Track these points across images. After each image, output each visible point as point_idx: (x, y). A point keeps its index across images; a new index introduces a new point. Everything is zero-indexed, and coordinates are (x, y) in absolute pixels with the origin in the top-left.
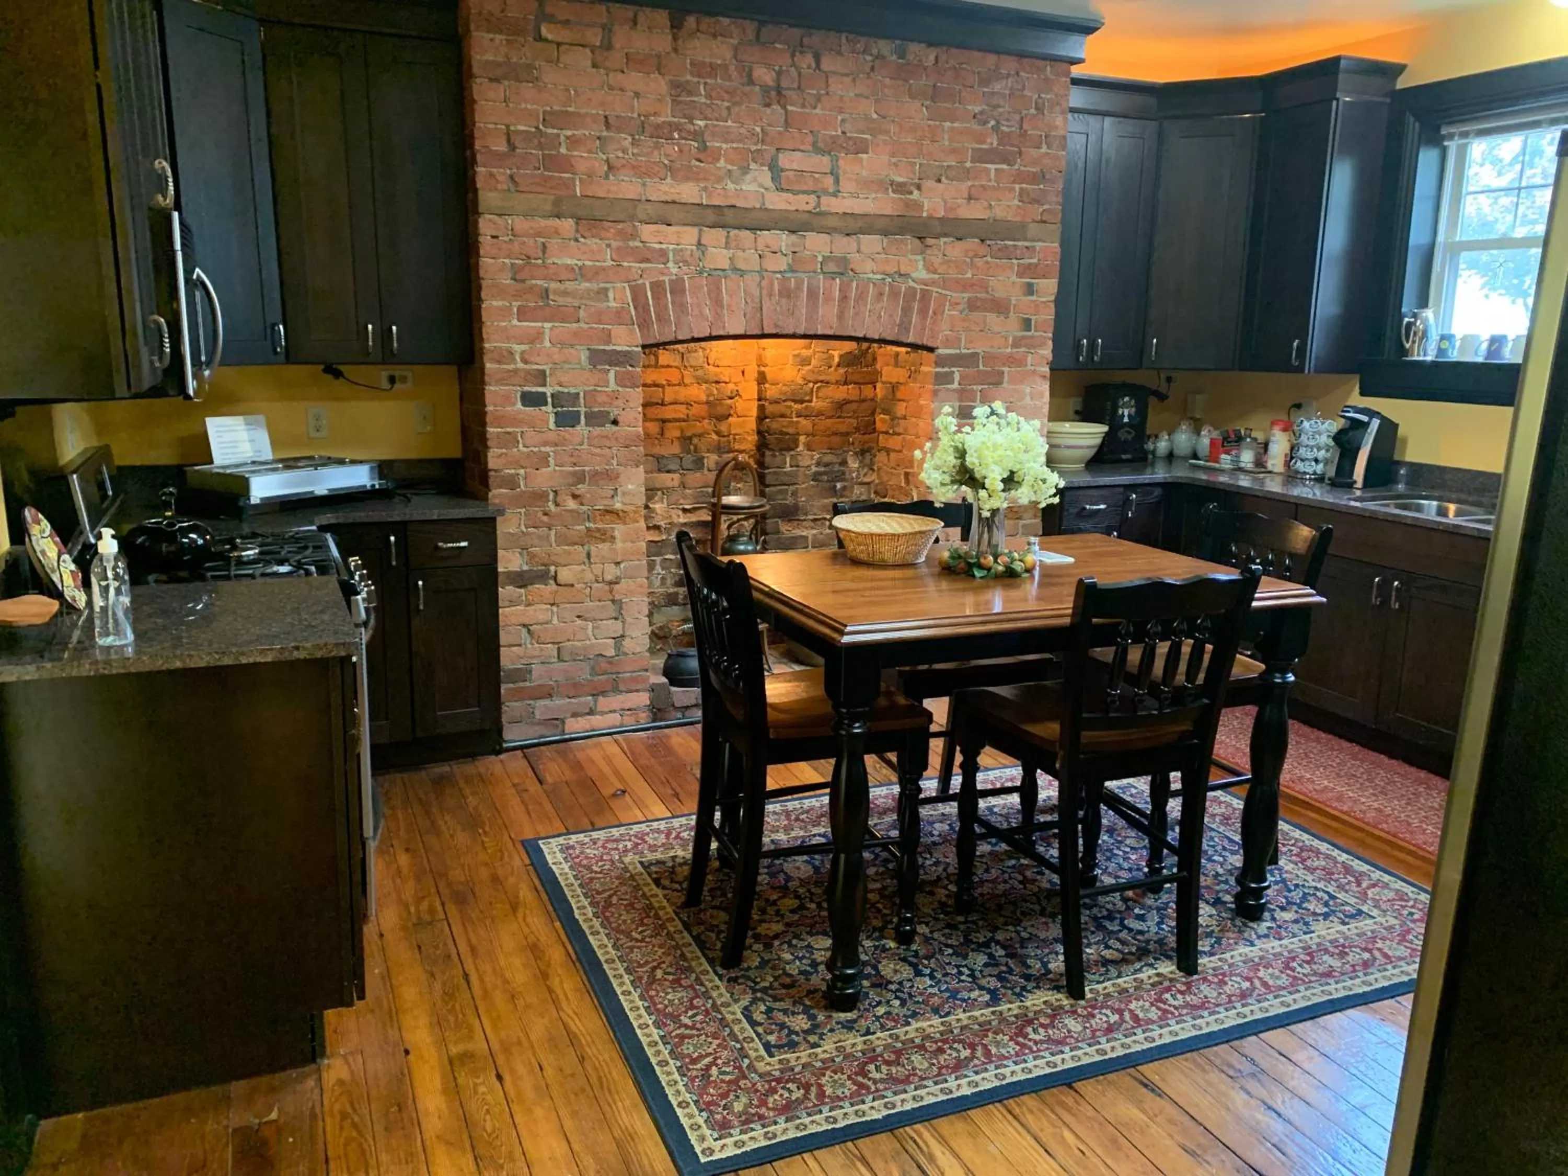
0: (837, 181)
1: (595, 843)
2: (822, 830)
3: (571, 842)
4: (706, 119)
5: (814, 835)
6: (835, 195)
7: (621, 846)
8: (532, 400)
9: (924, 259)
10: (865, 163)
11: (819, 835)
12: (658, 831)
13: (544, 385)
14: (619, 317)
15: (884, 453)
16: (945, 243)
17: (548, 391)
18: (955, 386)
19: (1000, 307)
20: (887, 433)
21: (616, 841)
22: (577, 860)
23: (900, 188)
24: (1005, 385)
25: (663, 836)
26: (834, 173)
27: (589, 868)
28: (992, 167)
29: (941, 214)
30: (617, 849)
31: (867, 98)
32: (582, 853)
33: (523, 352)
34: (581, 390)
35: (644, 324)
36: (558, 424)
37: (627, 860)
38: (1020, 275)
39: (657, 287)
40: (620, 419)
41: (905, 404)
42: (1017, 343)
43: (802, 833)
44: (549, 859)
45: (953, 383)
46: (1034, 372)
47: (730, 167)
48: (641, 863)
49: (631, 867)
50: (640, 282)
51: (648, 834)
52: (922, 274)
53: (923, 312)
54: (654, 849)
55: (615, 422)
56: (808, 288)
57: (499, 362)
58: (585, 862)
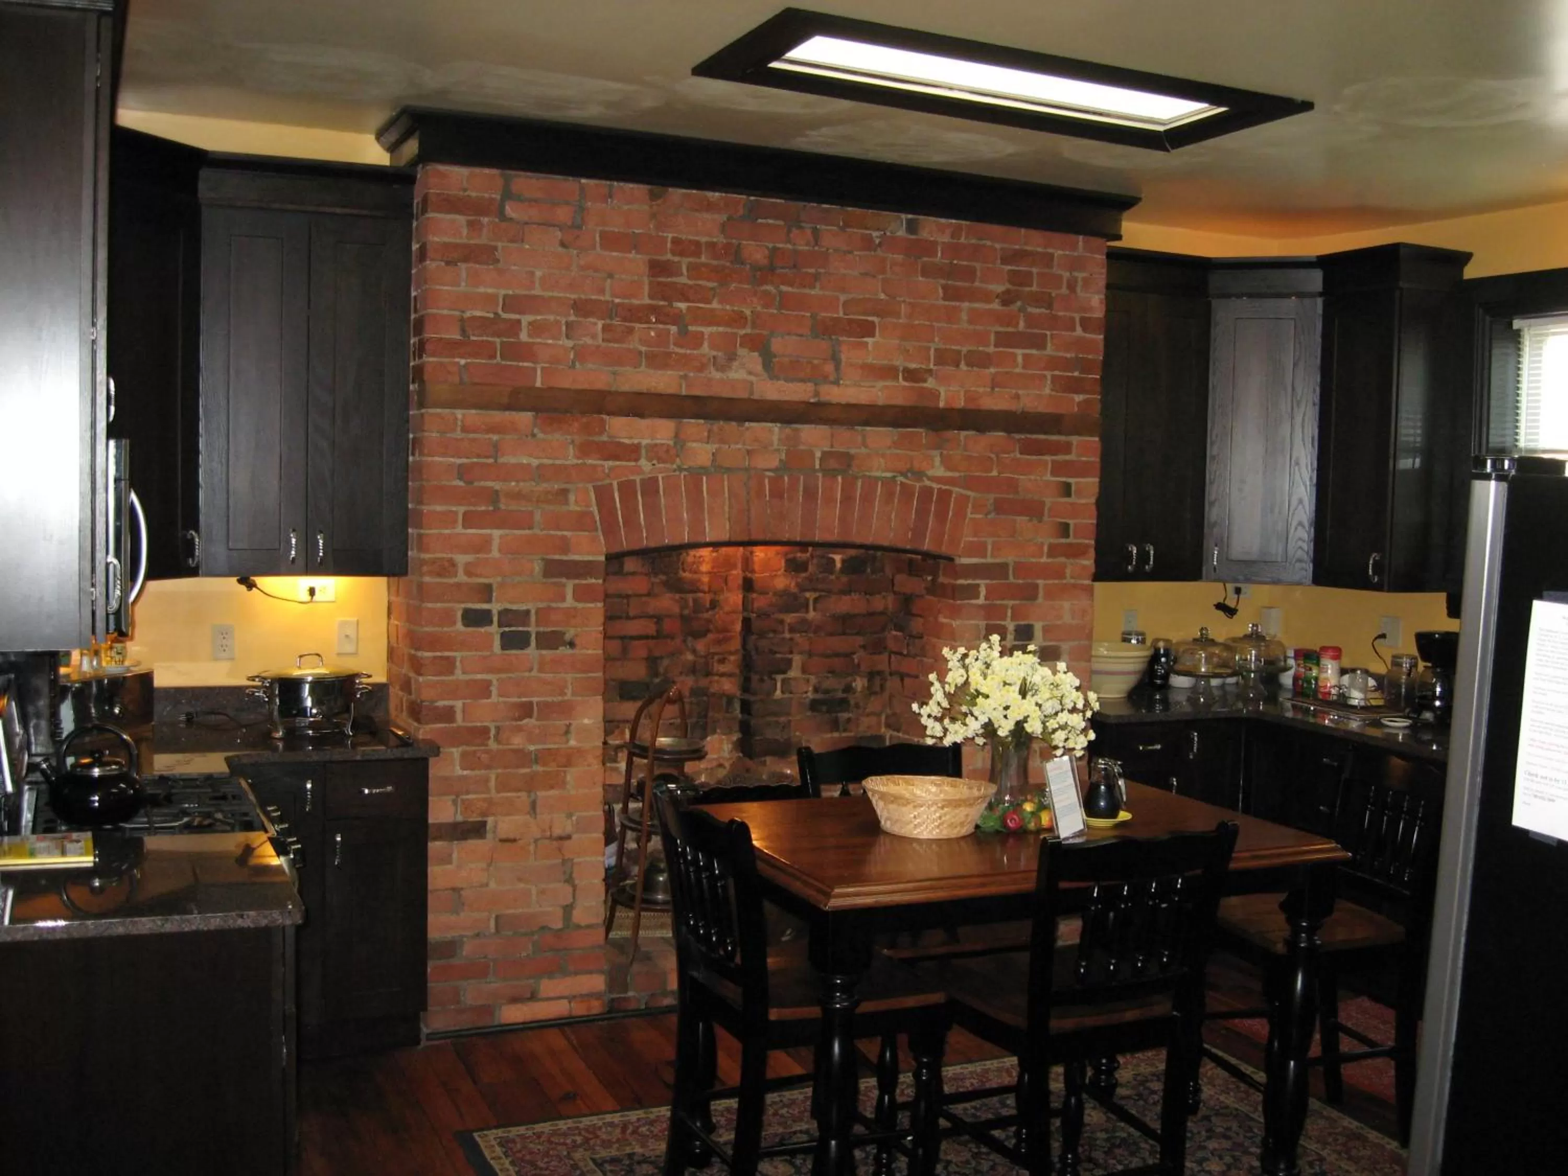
0: (837, 368)
1: (539, 1137)
2: (804, 1127)
3: (511, 1135)
4: (687, 300)
5: (795, 1133)
6: (836, 383)
7: (569, 1141)
8: (476, 618)
9: (941, 454)
10: (870, 348)
11: (801, 1132)
12: (611, 1124)
13: (489, 601)
14: (581, 521)
15: (896, 679)
16: (966, 437)
17: (495, 607)
18: (981, 601)
19: (1033, 510)
20: (901, 654)
21: (565, 1135)
22: (520, 1155)
23: (911, 375)
24: (1040, 600)
25: (618, 1131)
26: (835, 358)
27: (533, 1164)
28: (1019, 352)
29: (961, 403)
30: (564, 1144)
31: (874, 277)
32: (524, 1147)
33: (468, 565)
34: (531, 606)
35: (610, 529)
36: (503, 647)
37: (577, 1155)
38: (1054, 473)
39: (627, 488)
40: (577, 641)
41: (921, 620)
42: (1054, 551)
43: (781, 1130)
44: (487, 1153)
45: (977, 597)
46: (1074, 586)
47: (714, 353)
48: (594, 1160)
49: (581, 1164)
50: (607, 481)
51: (600, 1128)
52: (939, 471)
53: (941, 516)
54: (607, 1144)
55: (572, 644)
56: (804, 488)
57: (439, 575)
58: (528, 1157)
